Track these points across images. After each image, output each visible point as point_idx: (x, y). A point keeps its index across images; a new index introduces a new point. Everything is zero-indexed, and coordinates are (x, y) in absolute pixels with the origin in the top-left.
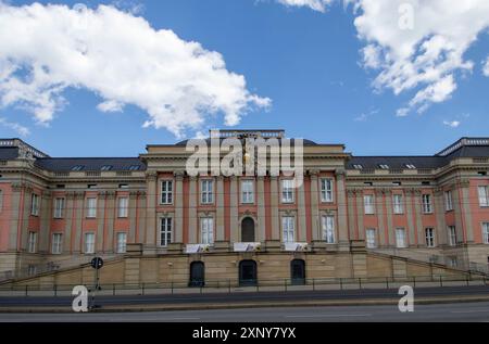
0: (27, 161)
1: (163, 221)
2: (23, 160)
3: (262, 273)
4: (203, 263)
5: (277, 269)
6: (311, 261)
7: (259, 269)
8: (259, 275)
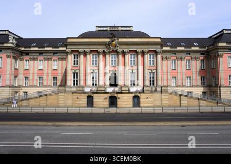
0: (13, 43)
1: (74, 74)
2: (11, 43)
3: (119, 102)
4: (92, 97)
5: (127, 100)
6: (142, 96)
7: (118, 100)
8: (118, 103)
